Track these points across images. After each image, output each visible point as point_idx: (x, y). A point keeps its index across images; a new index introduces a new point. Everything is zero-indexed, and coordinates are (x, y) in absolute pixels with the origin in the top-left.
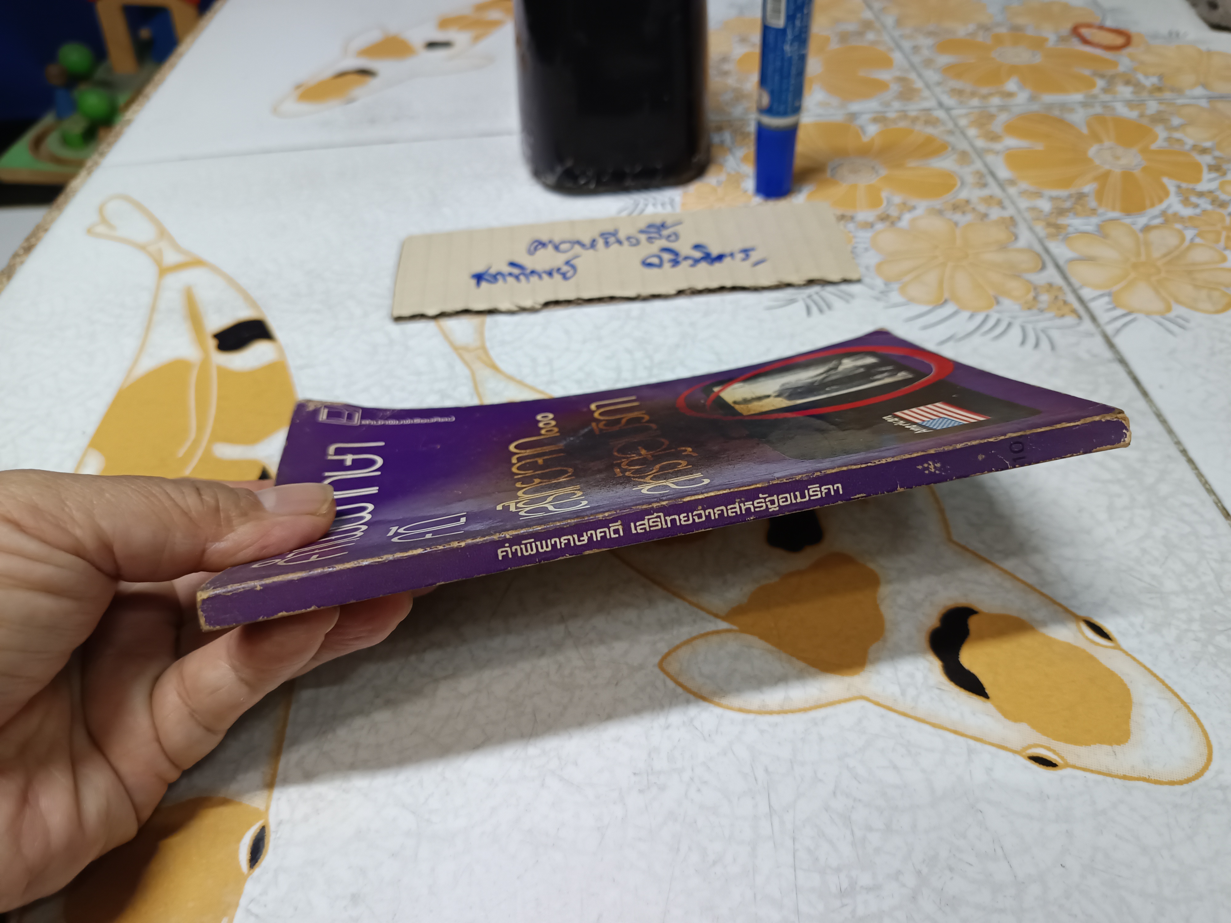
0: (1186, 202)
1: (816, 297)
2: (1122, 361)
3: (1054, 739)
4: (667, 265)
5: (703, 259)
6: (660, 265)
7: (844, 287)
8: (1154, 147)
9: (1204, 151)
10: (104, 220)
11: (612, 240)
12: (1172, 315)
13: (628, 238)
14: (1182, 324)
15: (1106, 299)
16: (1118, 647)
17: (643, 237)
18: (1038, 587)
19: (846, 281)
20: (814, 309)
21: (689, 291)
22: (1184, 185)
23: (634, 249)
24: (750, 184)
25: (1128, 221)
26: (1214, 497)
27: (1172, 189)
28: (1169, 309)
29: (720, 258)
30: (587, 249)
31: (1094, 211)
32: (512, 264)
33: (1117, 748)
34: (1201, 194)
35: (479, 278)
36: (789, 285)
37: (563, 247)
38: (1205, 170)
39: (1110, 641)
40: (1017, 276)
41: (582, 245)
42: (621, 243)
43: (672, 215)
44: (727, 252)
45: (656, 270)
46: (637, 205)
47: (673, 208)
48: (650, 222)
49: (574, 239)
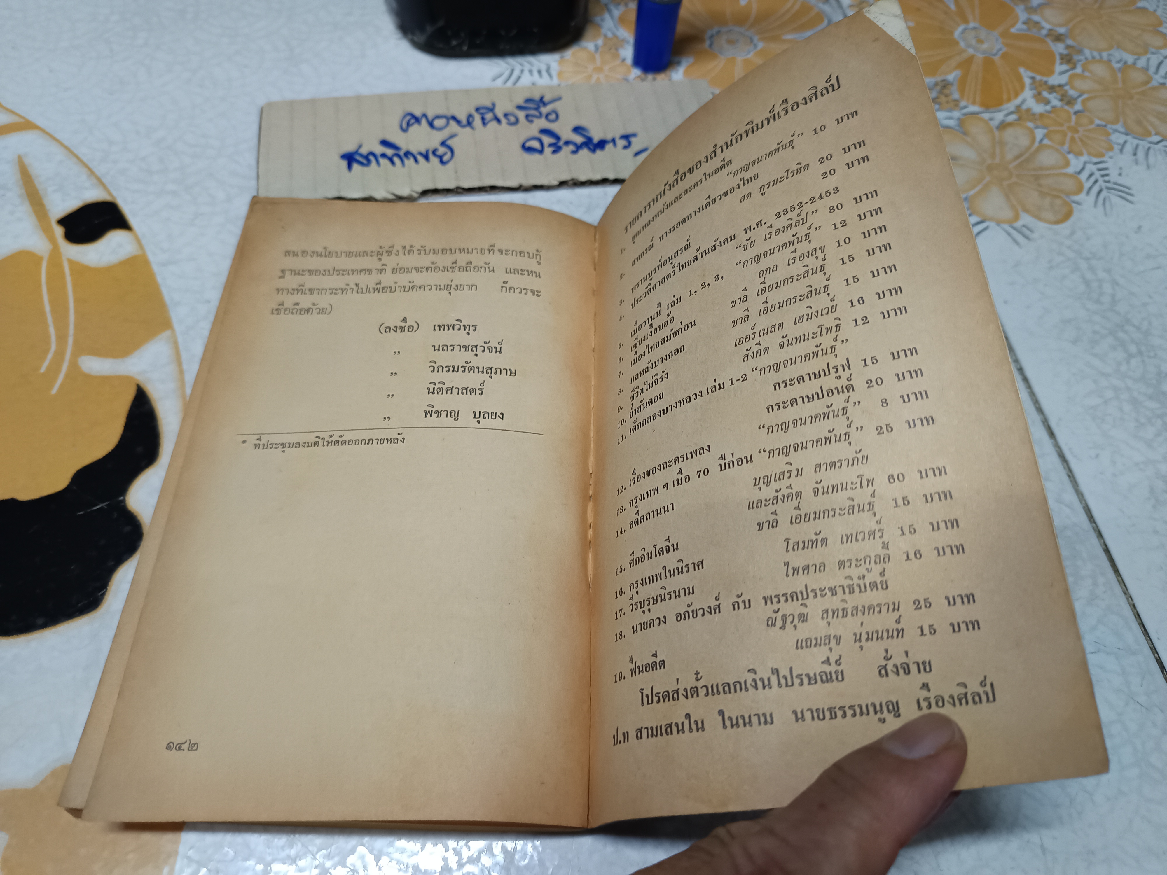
0: (1038, 97)
4: (548, 151)
5: (585, 145)
6: (541, 151)
8: (1013, 30)
9: (1058, 38)
11: (489, 116)
12: (1018, 224)
13: (506, 115)
14: (1026, 233)
17: (521, 115)
21: (571, 183)
22: (1038, 78)
23: (513, 128)
24: (628, 52)
25: (986, 116)
26: (1041, 416)
27: (1027, 81)
28: (1017, 218)
29: (601, 144)
30: (463, 126)
31: (956, 104)
32: (385, 143)
34: (1052, 89)
35: (350, 158)
37: (438, 123)
38: (1058, 61)
41: (458, 122)
42: (499, 121)
43: (550, 88)
44: (609, 137)
45: (536, 156)
46: (512, 71)
47: (550, 76)
48: (527, 95)
49: (449, 114)
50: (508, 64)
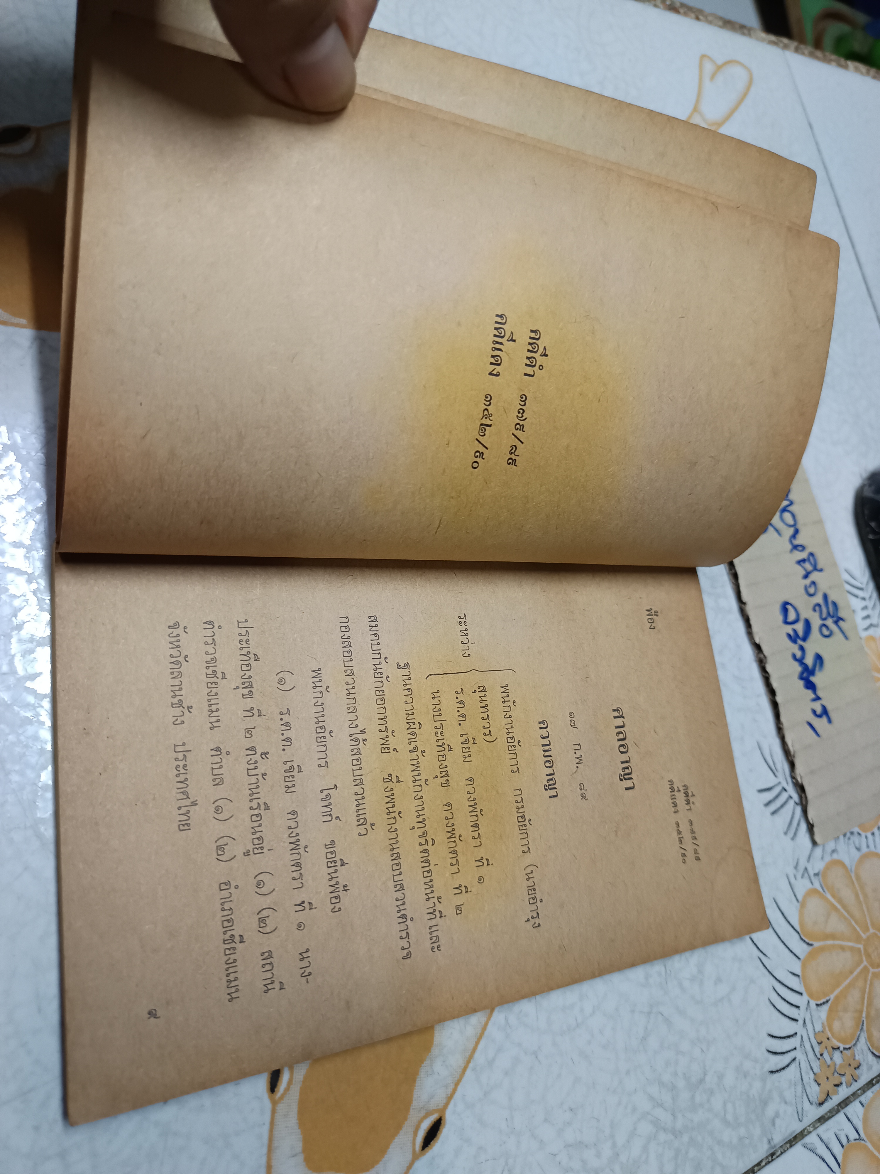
1: (784, 796)
2: (772, 1156)
3: (301, 1089)
4: (789, 629)
5: (805, 668)
6: (786, 622)
7: (804, 826)
10: (719, 68)
11: (808, 566)
13: (813, 583)
15: (853, 1135)
16: (415, 1157)
17: (818, 599)
18: (471, 1065)
19: (811, 828)
20: (769, 796)
21: (761, 656)
23: (803, 591)
29: (810, 686)
30: (791, 542)
33: (300, 1158)
36: (792, 765)
39: (421, 1148)
40: (860, 1025)
41: (794, 536)
42: (806, 577)
43: (855, 627)
44: (820, 693)
45: (780, 618)
46: (861, 589)
47: (866, 629)
48: (840, 604)
49: (799, 526)
50: (867, 584)
